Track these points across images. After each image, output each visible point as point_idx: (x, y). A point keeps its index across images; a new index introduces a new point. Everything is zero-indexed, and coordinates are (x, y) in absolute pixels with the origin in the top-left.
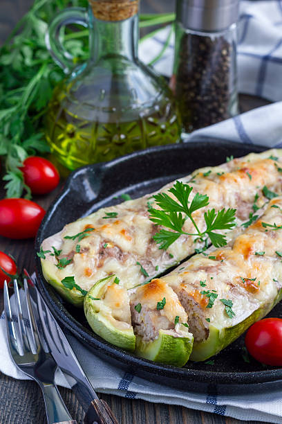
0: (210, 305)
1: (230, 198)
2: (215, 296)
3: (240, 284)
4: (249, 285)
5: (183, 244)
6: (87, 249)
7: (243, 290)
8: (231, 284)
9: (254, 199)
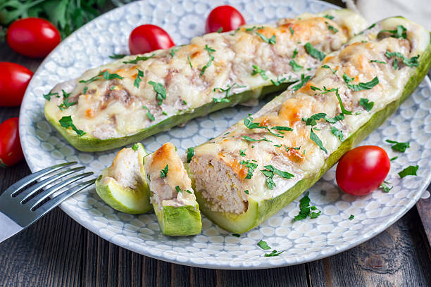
0: (249, 177)
1: (263, 51)
2: (255, 166)
3: (283, 153)
4: (293, 154)
5: (201, 92)
6: (94, 91)
7: (286, 159)
8: (274, 154)
9: (292, 54)
